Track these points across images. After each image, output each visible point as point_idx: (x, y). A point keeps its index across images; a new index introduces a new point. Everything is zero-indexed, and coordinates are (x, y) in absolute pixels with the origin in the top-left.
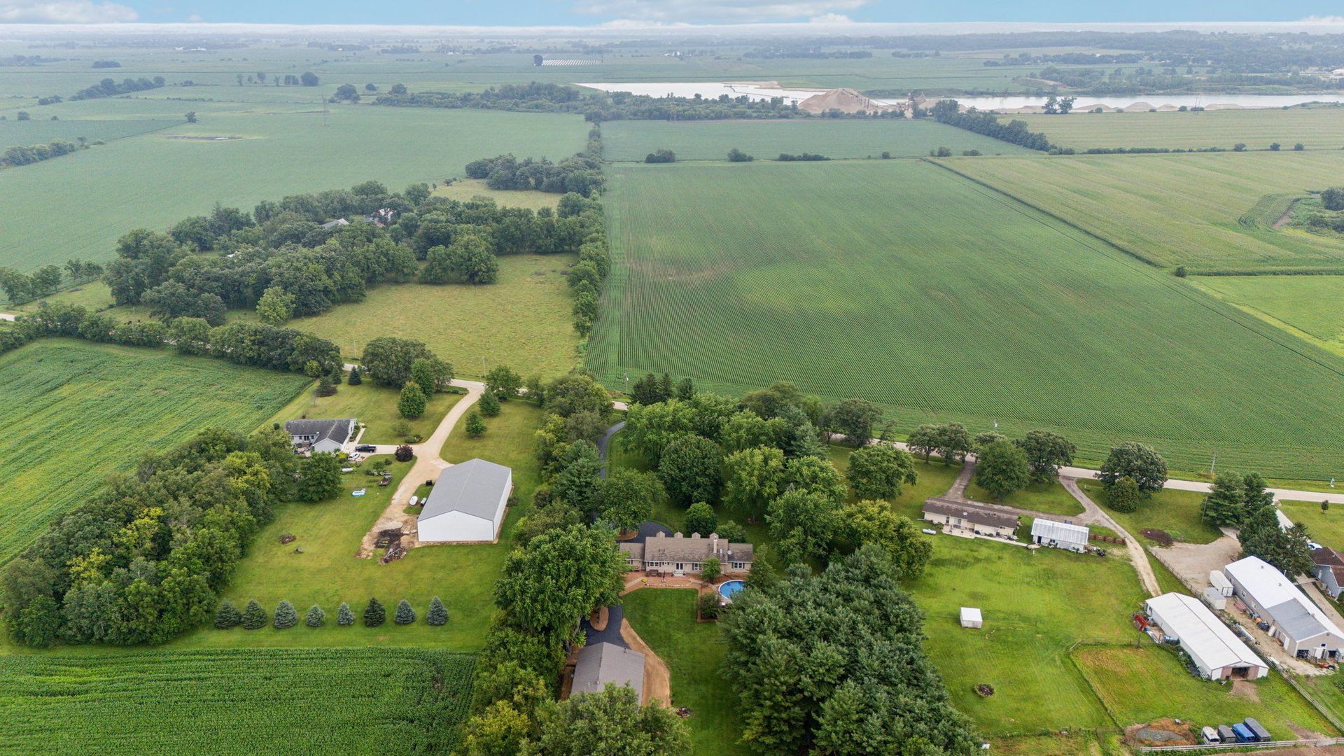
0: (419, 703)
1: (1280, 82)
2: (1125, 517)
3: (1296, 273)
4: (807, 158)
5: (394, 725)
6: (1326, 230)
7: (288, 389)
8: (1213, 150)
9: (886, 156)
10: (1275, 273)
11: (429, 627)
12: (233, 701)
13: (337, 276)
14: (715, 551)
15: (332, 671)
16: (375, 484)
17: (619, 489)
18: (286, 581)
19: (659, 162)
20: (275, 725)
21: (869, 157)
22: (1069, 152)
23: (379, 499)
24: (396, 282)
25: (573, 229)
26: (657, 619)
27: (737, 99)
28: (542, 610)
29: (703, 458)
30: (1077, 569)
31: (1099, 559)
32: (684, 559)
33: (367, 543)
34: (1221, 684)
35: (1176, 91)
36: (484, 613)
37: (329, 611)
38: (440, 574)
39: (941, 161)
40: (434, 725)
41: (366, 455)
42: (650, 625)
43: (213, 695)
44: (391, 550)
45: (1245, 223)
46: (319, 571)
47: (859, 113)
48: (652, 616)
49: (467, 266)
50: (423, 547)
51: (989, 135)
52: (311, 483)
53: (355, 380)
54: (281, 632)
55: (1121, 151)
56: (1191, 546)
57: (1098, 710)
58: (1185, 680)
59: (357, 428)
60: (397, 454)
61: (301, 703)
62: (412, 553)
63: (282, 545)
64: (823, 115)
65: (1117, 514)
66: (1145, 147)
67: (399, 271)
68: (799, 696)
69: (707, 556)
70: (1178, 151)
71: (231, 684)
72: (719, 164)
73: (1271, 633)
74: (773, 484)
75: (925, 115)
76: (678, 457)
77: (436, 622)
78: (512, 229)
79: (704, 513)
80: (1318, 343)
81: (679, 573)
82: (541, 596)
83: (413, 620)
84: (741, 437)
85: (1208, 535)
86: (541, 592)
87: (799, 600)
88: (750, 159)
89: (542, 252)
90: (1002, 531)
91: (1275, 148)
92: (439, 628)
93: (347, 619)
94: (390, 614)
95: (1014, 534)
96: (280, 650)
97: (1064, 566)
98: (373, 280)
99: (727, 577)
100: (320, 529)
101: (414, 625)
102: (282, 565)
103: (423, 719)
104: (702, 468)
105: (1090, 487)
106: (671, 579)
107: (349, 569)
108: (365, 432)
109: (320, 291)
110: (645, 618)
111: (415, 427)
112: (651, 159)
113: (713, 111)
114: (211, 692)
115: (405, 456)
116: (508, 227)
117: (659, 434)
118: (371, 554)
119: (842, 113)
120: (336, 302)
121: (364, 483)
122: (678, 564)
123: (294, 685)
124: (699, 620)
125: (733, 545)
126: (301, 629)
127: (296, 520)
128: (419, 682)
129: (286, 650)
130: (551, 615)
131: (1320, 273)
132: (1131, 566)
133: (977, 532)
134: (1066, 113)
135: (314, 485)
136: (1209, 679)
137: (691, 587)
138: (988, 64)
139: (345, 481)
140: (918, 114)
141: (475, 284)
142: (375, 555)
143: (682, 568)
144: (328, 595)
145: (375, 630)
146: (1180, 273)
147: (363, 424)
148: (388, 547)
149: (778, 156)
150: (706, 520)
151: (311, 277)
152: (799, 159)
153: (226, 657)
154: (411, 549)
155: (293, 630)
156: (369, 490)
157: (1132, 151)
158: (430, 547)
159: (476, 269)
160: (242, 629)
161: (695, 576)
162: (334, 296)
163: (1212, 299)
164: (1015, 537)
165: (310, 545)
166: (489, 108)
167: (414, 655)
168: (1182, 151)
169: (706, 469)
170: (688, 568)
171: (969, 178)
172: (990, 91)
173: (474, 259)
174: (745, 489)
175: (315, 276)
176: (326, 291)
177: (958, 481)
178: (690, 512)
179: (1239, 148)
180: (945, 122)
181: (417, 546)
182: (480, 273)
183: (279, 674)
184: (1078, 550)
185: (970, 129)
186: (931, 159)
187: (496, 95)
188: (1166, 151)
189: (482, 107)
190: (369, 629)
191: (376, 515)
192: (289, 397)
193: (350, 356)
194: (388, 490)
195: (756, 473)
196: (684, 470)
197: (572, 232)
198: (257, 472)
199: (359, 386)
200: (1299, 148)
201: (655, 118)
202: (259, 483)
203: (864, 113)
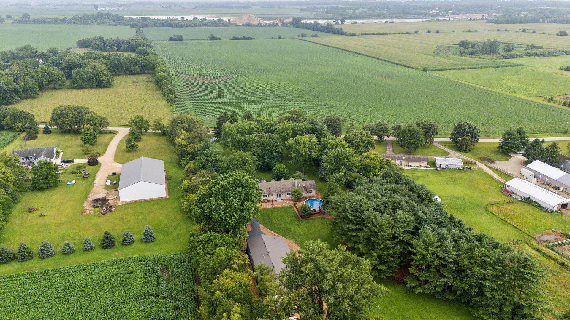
0: (158, 285)
1: (415, 14)
2: (468, 154)
3: (466, 69)
4: (245, 38)
5: (147, 299)
6: (466, 55)
7: (5, 138)
8: (407, 33)
9: (279, 37)
10: (459, 69)
11: (145, 244)
12: (25, 304)
13: (21, 83)
14: (296, 186)
15: (91, 276)
16: (80, 178)
17: (237, 160)
18: (39, 232)
19: (176, 40)
20: (62, 314)
21: (272, 38)
22: (354, 35)
23: (85, 184)
24: (55, 89)
25: (148, 61)
26: (278, 222)
27: (201, 19)
28: (231, 218)
29: (274, 143)
30: (462, 175)
31: (469, 171)
32: (281, 191)
33: (88, 206)
34: (558, 212)
35: (379, 17)
36: (177, 232)
37: (75, 244)
38: (141, 217)
39: (304, 38)
40: (173, 295)
41: (69, 164)
42: (276, 225)
43: (10, 303)
44: (104, 208)
45: (436, 53)
46: (60, 224)
47: (258, 24)
48: (275, 221)
49: (96, 78)
50: (124, 204)
51: (318, 31)
52: (41, 178)
53: (47, 131)
54: (46, 260)
55: (373, 34)
56: (502, 162)
57: (516, 230)
58: (542, 213)
59: (58, 152)
60: (88, 162)
61: (77, 298)
62: (118, 208)
63: (30, 214)
64: (243, 25)
65: (464, 153)
66: (382, 32)
67: (55, 83)
68: (397, 240)
69: (293, 188)
70: (395, 34)
71: (20, 294)
72: (204, 41)
73: (561, 190)
74: (316, 151)
75: (287, 25)
76: (261, 144)
77: (149, 241)
78: (116, 62)
79: (283, 169)
80: (492, 90)
81: (279, 199)
82: (229, 209)
83: (134, 242)
84: (289, 132)
85: (506, 157)
86: (228, 206)
87: (372, 194)
88: (219, 39)
89: (132, 73)
90: (422, 164)
91: (429, 32)
92: (151, 244)
93: (90, 247)
94: (118, 240)
95: (428, 164)
96: (50, 270)
97: (457, 175)
98: (42, 88)
99: (306, 198)
100: (53, 203)
101: (134, 245)
102: (33, 224)
103: (165, 293)
104: (274, 148)
105: (446, 144)
106: (276, 202)
107: (80, 221)
108: (63, 154)
109: (12, 91)
110: (272, 222)
111: (94, 150)
112: (171, 39)
113: (193, 23)
114: (7, 301)
115: (94, 162)
116: (113, 61)
117: (244, 136)
118: (92, 211)
119: (252, 24)
120: (23, 98)
121: (72, 178)
122: (278, 195)
123: (67, 288)
124: (301, 219)
125: (304, 182)
126: (58, 257)
127: (34, 200)
128: (152, 273)
129: (54, 269)
130: (236, 219)
131: (474, 68)
132: (484, 172)
133: (411, 166)
134: (343, 24)
135: (43, 179)
136: (552, 212)
137: (288, 205)
138: (302, 9)
139: (62, 178)
140: (284, 25)
141: (101, 88)
142: (94, 212)
143: (280, 197)
144: (72, 236)
145: (110, 251)
146: (425, 70)
147: (61, 150)
148: (102, 207)
149: (232, 38)
150: (285, 173)
151: (6, 83)
152: (242, 39)
153: (11, 279)
154: (117, 206)
155: (54, 258)
156: (77, 181)
157: (378, 34)
158: (128, 204)
159: (101, 79)
160: (17, 262)
161: (287, 200)
162: (21, 94)
163: (443, 78)
164: (429, 166)
165: (49, 211)
166: (77, 23)
167: (142, 260)
168: (396, 34)
169: (276, 149)
170: (283, 196)
171: (319, 44)
172: (309, 17)
173: (99, 74)
174: (302, 154)
175: (8, 83)
176: (16, 91)
177: (388, 148)
178: (275, 170)
179: (416, 32)
180: (297, 27)
181: (120, 204)
182: (104, 82)
183: (54, 283)
184: (459, 168)
185: (309, 29)
186: (299, 38)
187: (80, 18)
188: (390, 34)
189: (74, 23)
190: (106, 250)
191: (87, 193)
192: (8, 141)
193: (40, 121)
194: (89, 179)
195: (307, 146)
196: (265, 150)
197: (148, 63)
198: (5, 172)
199: (50, 134)
200: (438, 32)
201: (165, 26)
202: (7, 179)
203: (261, 24)
